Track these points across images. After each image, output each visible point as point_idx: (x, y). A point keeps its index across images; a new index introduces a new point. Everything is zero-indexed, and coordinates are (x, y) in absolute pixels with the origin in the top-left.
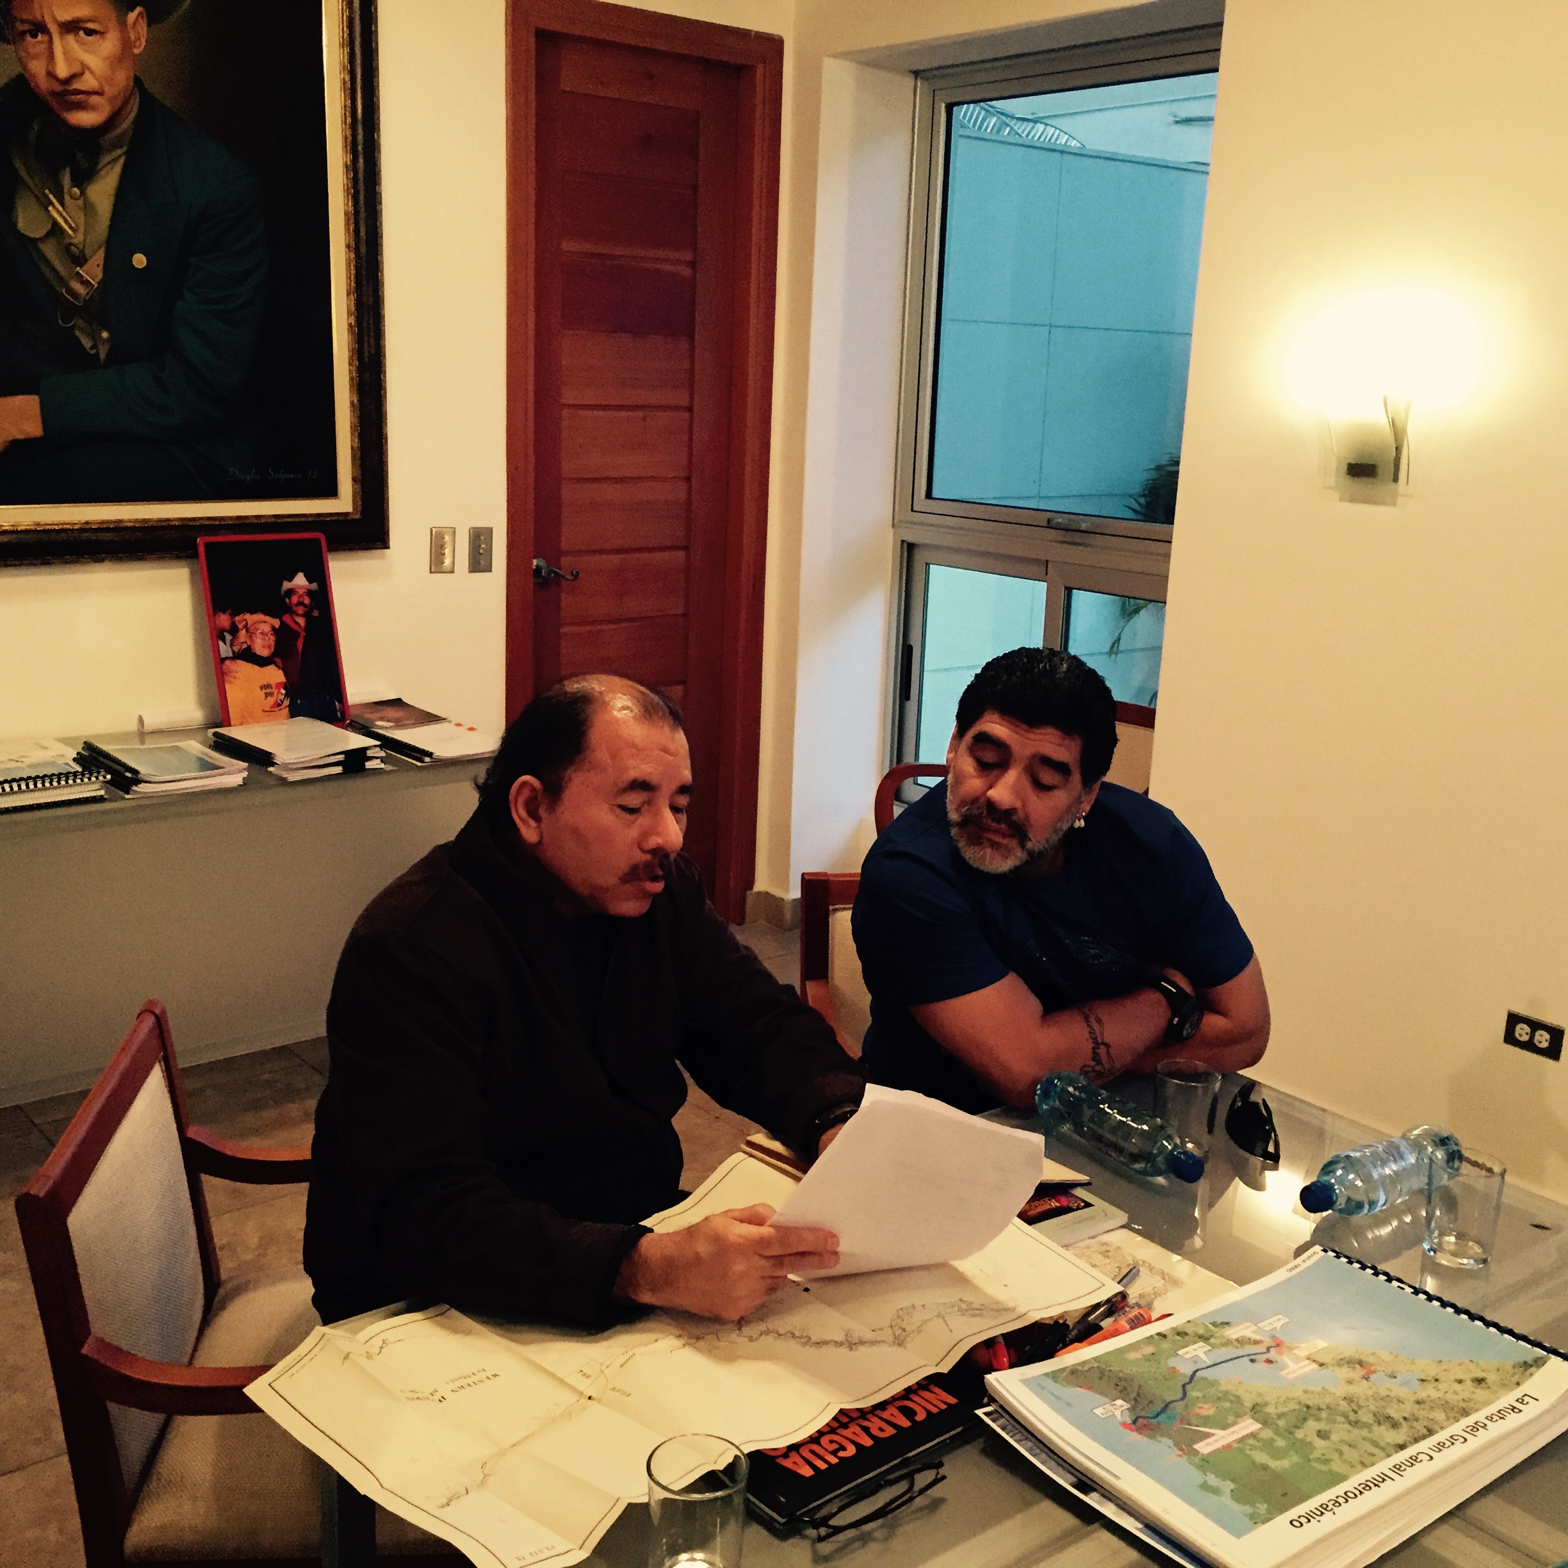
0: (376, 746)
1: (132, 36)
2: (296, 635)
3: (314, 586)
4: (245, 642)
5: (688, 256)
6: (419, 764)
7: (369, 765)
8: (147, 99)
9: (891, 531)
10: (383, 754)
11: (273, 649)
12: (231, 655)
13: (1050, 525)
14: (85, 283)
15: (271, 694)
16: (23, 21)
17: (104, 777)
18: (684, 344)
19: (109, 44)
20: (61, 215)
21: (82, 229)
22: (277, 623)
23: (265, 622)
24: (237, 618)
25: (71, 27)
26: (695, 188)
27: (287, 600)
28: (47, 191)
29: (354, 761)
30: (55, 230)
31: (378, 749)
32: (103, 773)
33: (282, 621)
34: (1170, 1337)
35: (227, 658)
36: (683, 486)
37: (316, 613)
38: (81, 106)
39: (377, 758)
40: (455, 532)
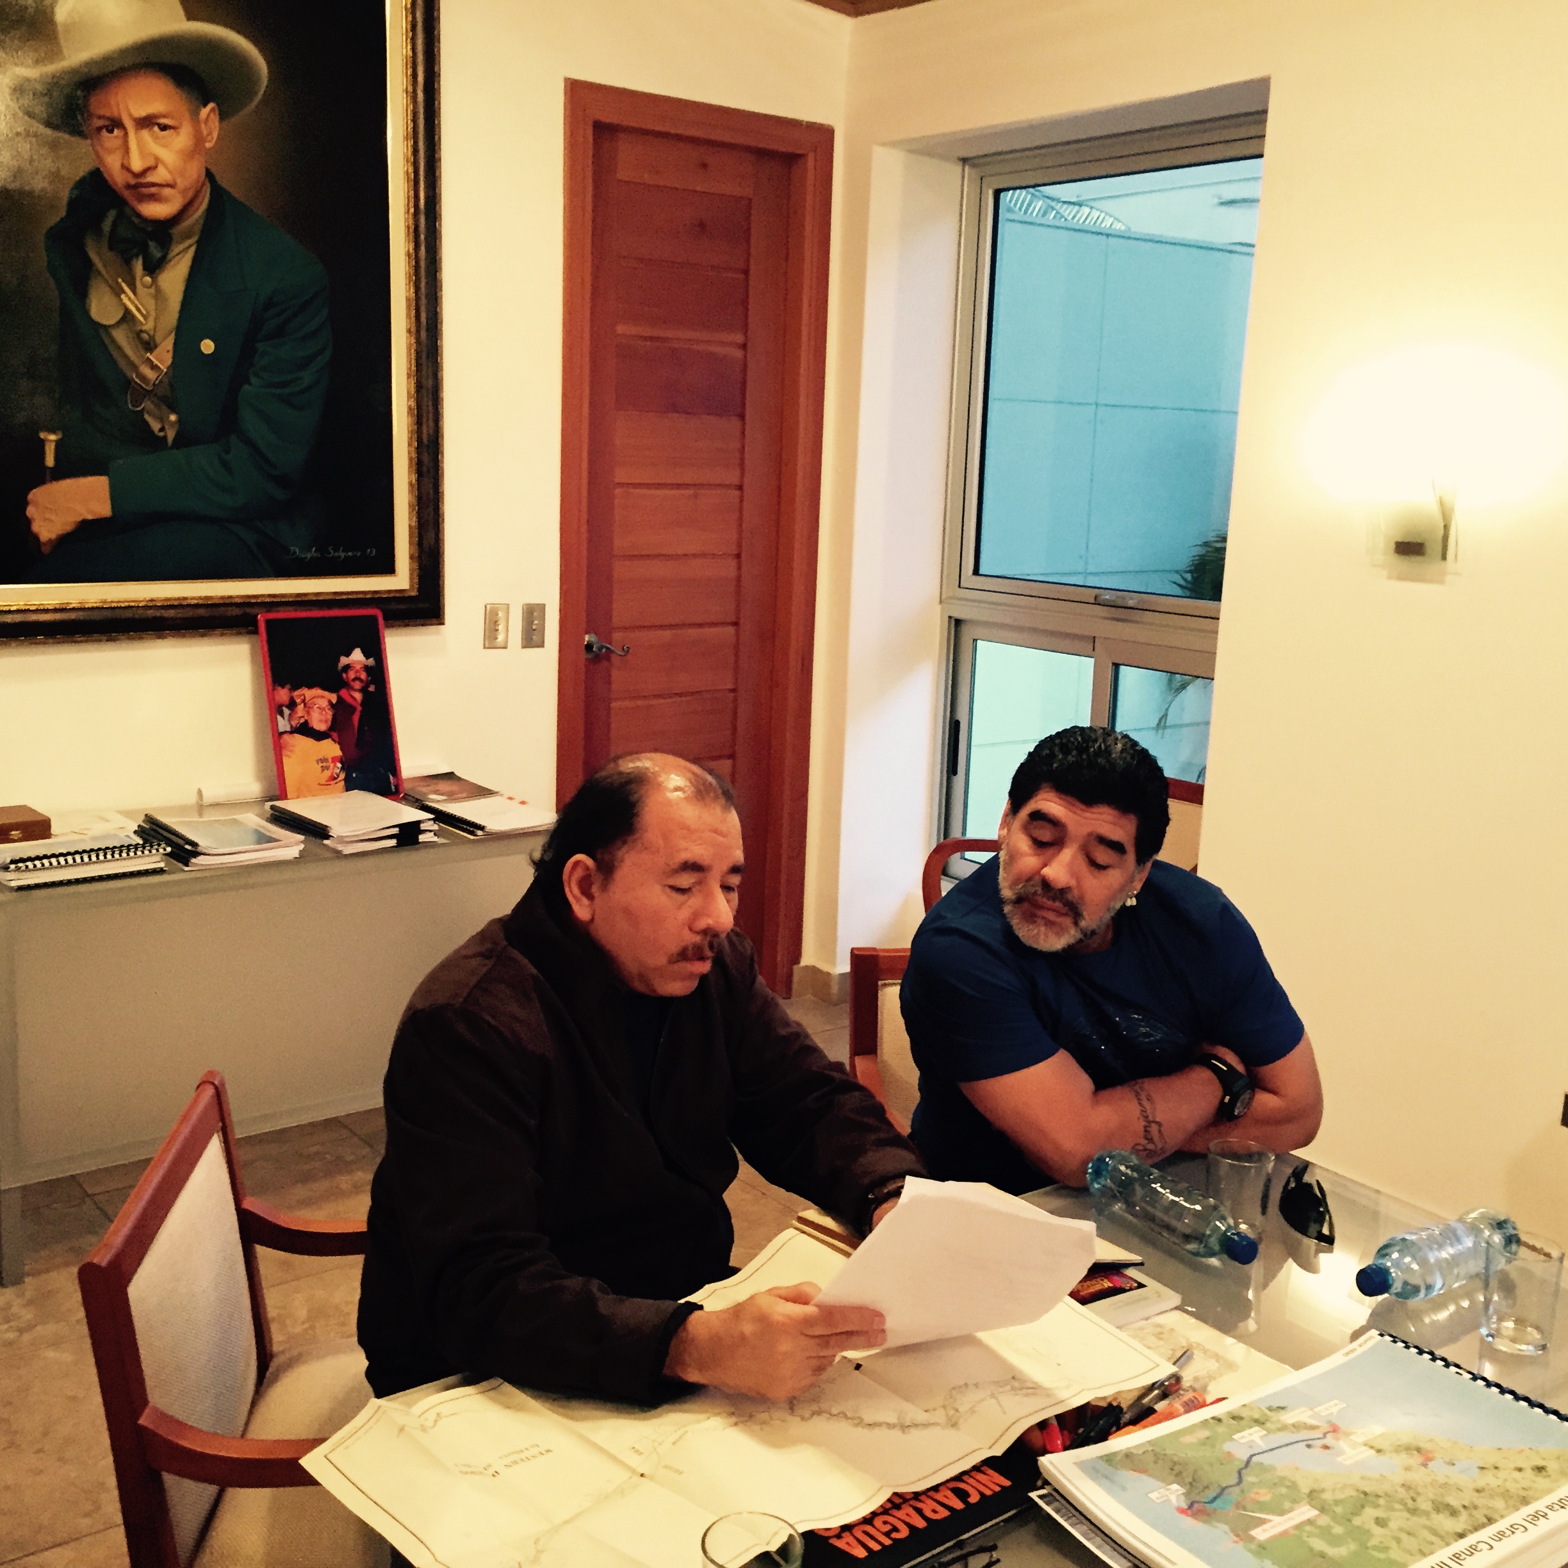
0: (429, 820)
1: (205, 133)
2: (352, 709)
3: (371, 662)
4: (303, 717)
5: (739, 338)
6: (472, 837)
7: (422, 838)
8: (218, 194)
9: (938, 608)
10: (436, 827)
11: (329, 723)
12: (288, 729)
13: (1097, 602)
14: (154, 367)
15: (327, 768)
16: (100, 117)
17: (165, 850)
18: (735, 423)
19: (182, 139)
20: (133, 302)
21: (153, 314)
22: (334, 698)
23: (323, 697)
24: (296, 693)
25: (146, 122)
26: (746, 272)
27: (344, 675)
28: (120, 280)
29: (408, 835)
30: (127, 317)
31: (432, 822)
32: (163, 846)
33: (339, 698)
34: (1224, 1421)
35: (286, 732)
36: (733, 563)
37: (372, 688)
38: (153, 198)
39: (430, 831)
40: (508, 608)
